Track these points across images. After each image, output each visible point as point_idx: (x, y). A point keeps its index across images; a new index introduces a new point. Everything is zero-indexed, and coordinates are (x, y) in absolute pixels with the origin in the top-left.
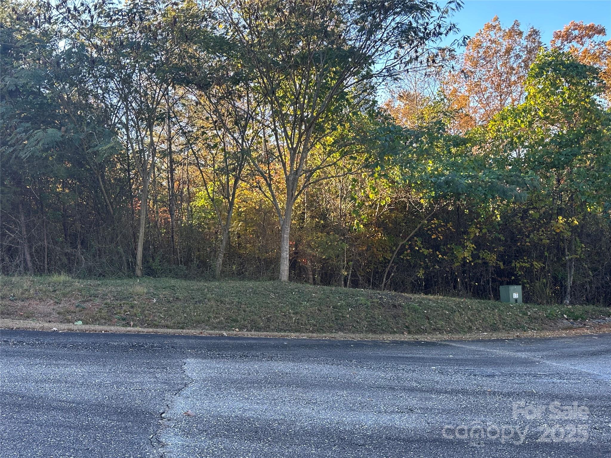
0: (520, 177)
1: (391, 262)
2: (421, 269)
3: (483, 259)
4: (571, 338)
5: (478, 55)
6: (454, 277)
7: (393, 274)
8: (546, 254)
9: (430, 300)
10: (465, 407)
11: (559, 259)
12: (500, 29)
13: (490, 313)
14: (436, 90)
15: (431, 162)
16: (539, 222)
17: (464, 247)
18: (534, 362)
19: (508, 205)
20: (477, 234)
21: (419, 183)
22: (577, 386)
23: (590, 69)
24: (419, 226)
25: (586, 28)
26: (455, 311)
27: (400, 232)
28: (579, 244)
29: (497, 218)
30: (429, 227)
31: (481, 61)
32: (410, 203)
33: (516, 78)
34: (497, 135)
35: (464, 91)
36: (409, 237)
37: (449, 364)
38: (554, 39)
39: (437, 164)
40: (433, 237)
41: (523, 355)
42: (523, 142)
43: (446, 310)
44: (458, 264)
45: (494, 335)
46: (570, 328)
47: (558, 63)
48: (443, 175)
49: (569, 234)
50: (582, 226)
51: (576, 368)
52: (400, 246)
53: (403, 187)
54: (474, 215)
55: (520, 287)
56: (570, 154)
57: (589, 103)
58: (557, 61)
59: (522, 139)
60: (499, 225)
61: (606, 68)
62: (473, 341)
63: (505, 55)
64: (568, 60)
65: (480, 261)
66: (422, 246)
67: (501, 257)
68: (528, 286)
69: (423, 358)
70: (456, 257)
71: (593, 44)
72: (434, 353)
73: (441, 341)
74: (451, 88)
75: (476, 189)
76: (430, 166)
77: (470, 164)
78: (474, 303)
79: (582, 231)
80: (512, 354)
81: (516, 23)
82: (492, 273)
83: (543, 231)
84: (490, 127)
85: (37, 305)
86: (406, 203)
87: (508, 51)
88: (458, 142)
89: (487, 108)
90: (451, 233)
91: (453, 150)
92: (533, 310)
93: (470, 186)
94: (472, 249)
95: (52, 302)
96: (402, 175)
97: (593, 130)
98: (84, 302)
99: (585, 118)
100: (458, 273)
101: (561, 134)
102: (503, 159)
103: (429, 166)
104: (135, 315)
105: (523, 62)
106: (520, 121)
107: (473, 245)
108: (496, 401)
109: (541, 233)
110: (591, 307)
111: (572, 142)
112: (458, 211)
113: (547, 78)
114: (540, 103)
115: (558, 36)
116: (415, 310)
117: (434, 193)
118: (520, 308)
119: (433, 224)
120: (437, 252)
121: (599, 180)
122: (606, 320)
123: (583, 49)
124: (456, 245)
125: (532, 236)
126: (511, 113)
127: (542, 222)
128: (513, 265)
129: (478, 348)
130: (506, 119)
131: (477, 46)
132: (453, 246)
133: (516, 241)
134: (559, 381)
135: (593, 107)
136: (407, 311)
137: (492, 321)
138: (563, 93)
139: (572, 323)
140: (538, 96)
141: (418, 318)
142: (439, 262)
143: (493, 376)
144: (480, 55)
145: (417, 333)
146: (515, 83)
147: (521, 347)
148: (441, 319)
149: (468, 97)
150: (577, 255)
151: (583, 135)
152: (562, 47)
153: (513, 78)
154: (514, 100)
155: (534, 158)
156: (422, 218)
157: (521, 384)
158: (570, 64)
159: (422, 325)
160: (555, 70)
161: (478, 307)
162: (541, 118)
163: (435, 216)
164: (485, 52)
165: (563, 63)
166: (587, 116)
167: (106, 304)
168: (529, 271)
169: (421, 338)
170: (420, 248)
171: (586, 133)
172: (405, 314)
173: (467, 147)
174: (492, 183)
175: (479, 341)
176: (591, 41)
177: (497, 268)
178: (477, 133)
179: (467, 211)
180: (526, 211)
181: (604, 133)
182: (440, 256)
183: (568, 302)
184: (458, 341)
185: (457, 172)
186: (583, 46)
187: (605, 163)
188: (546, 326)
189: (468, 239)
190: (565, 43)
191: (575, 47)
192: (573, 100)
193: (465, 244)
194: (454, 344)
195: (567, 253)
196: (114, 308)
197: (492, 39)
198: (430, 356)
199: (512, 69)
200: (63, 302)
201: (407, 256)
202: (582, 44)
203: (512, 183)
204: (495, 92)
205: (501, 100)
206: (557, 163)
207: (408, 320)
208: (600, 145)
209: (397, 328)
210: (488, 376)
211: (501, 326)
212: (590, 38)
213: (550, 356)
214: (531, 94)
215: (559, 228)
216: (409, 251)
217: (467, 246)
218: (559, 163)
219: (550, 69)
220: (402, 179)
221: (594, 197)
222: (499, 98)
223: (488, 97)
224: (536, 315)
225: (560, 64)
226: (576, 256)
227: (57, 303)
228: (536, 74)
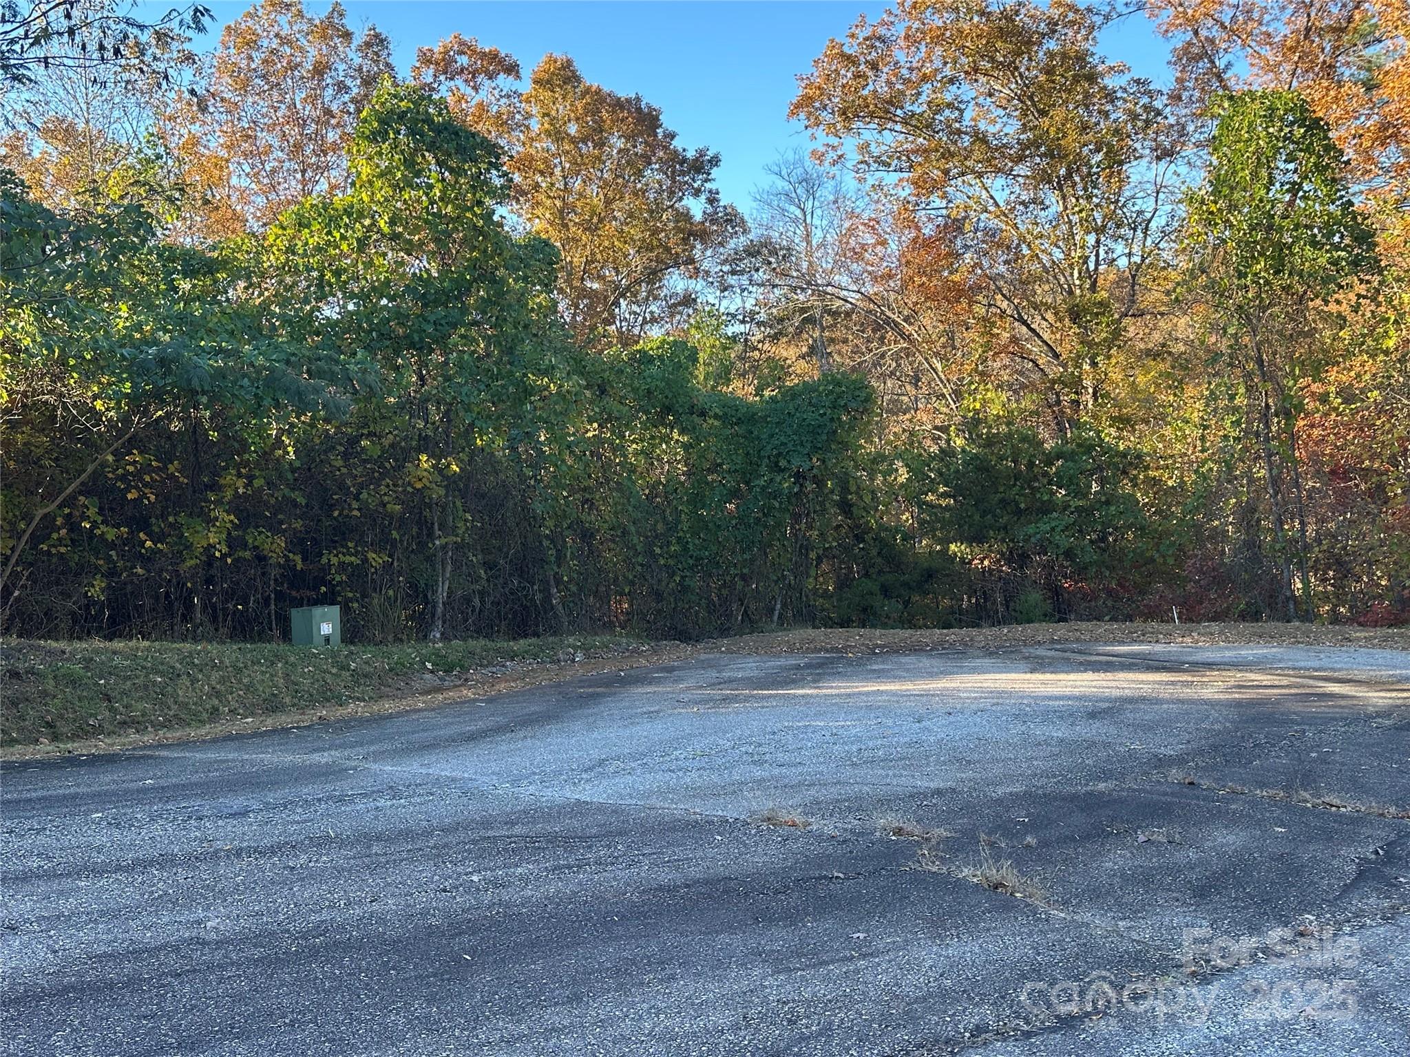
0: (337, 362)
1: (13, 561)
2: (98, 576)
3: (256, 548)
4: (433, 710)
5: (248, 65)
6: (185, 594)
7: (16, 593)
8: (395, 534)
9: (115, 653)
10: (160, 896)
11: (422, 545)
12: (300, 14)
13: (263, 673)
14: (143, 129)
15: (124, 308)
16: (382, 466)
17: (210, 521)
18: (346, 770)
19: (312, 426)
20: (241, 491)
21: (88, 357)
22: (424, 808)
23: (482, 143)
24: (90, 468)
25: (483, 55)
26: (179, 675)
27: (39, 485)
28: (461, 513)
29: (288, 453)
30: (120, 471)
31: (258, 81)
32: (65, 408)
33: (337, 137)
34: (287, 260)
35: (215, 145)
36: (64, 495)
37: (140, 802)
38: (418, 65)
39: (141, 313)
40: (129, 496)
41: (323, 758)
42: (345, 283)
43: (156, 673)
44: (193, 562)
45: (269, 721)
46: (438, 690)
47: (420, 117)
48: (156, 342)
49: (442, 492)
50: (465, 476)
51: (431, 771)
52: (37, 519)
53: (44, 365)
54: (233, 445)
55: (336, 609)
56: (443, 322)
57: (482, 216)
58: (418, 112)
59: (344, 277)
60: (293, 471)
61: (521, 149)
62: (214, 741)
63: (313, 78)
64: (440, 114)
65: (247, 554)
66: (99, 519)
67: (296, 543)
68: (356, 605)
69: (74, 797)
70: (189, 547)
71: (496, 92)
72: (107, 779)
73: (134, 749)
74: (184, 131)
75: (234, 383)
76: (123, 316)
77: (224, 321)
78: (228, 653)
79: (466, 486)
80: (298, 759)
81: (337, 11)
82: (276, 580)
83: (388, 486)
84: (271, 239)
86: (55, 408)
87: (320, 70)
88: (195, 265)
89: (272, 196)
90: (179, 486)
91: (185, 285)
92: (364, 657)
93: (221, 374)
94: (229, 525)
96: (44, 335)
97: (488, 275)
99: (473, 248)
100: (194, 584)
101: (425, 276)
102: (301, 318)
103: (120, 317)
105: (352, 102)
106: (338, 235)
107: (232, 517)
108: (241, 869)
109: (383, 489)
110: (482, 642)
111: (448, 296)
112: (194, 432)
113: (396, 147)
114: (382, 200)
115: (426, 59)
116: (74, 682)
117: (128, 384)
118: (334, 655)
119: (130, 464)
120: (141, 535)
121: (499, 383)
122: (506, 667)
123: (477, 99)
124: (191, 515)
125: (364, 496)
126: (320, 215)
127: (387, 465)
128: (324, 560)
129: (222, 756)
130: (308, 226)
131: (248, 44)
132: (182, 518)
133: (332, 507)
134: (389, 803)
135: (489, 228)
136: (50, 685)
137: (267, 690)
138: (431, 187)
139: (442, 679)
140: (379, 184)
141: (80, 700)
142: (148, 560)
143: (244, 813)
144: (253, 66)
145: (74, 737)
146: (335, 147)
147: (324, 740)
148: (141, 698)
149: (227, 161)
150: (457, 536)
151: (470, 283)
152: (436, 86)
153: (332, 136)
154: (333, 187)
155: (370, 323)
156: (99, 450)
157: (306, 821)
158: (443, 124)
159: (91, 715)
160: (412, 132)
161: (237, 660)
162: (383, 235)
163: (134, 443)
164: (265, 61)
165: (428, 120)
166: (476, 244)
168: (358, 574)
169: (81, 748)
170: (95, 525)
171: (475, 280)
172: (45, 694)
173: (215, 281)
174: (272, 370)
175: (229, 738)
176: (493, 85)
177: (289, 566)
178: (240, 250)
179: (214, 435)
180: (353, 441)
181: (509, 284)
182: (148, 544)
183: (438, 635)
184: (178, 745)
185: (191, 338)
186: (477, 92)
187: (511, 348)
188: (388, 689)
189: (219, 502)
190: (442, 78)
191: (462, 91)
192: (450, 206)
193: (212, 514)
194: (165, 753)
195: (438, 533)
197: (283, 33)
198: (96, 788)
199: (328, 112)
201: (58, 543)
202: (476, 89)
203: (320, 374)
204: (290, 160)
205: (304, 182)
206: (417, 339)
207: (54, 706)
208: (502, 310)
209: (21, 730)
210: (233, 815)
211: (287, 700)
212: (490, 78)
213: (384, 752)
214: (364, 177)
215: (420, 480)
216: (63, 532)
217: (216, 519)
218: (421, 340)
219: (403, 127)
220: (42, 345)
221: (489, 417)
222: (299, 176)
223: (273, 171)
224: (368, 669)
225: (424, 121)
226: (455, 539)
228: (373, 133)
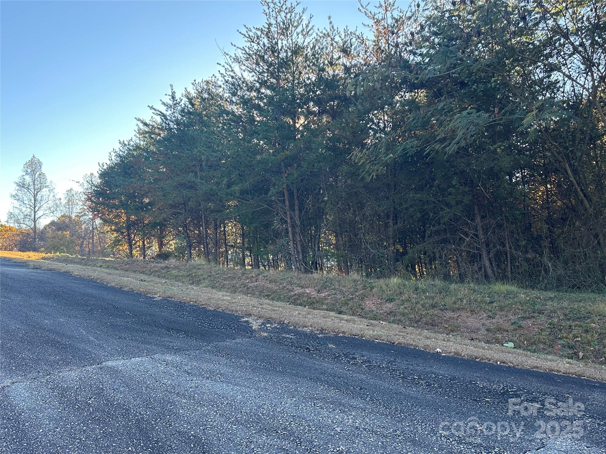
85: (468, 317)
95: (485, 315)
98: (524, 318)
104: (589, 343)
167: (550, 324)
196: (560, 330)
200: (498, 316)
227: (491, 317)
